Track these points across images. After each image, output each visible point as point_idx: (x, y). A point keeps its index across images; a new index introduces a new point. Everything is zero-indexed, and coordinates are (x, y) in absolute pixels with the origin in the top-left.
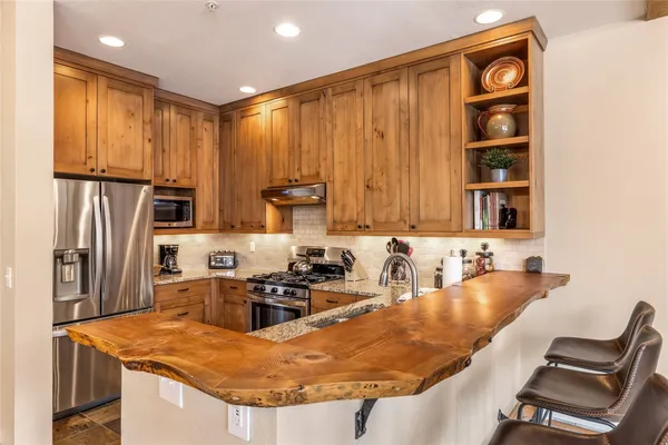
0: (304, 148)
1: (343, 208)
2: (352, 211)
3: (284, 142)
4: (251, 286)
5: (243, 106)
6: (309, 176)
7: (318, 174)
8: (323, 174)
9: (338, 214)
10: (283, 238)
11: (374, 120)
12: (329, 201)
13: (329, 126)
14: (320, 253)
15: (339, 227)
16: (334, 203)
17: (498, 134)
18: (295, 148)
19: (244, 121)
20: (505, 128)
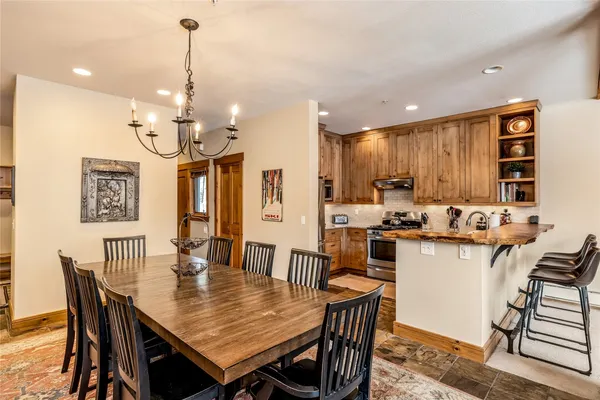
0: (399, 159)
1: (424, 191)
2: (430, 192)
3: (386, 156)
4: (370, 232)
5: (359, 136)
6: (402, 174)
7: (408, 173)
8: (411, 172)
9: (420, 194)
10: (377, 207)
11: (444, 146)
12: (415, 187)
13: (415, 148)
14: (404, 215)
15: (421, 201)
16: (418, 188)
17: (516, 155)
18: (393, 159)
19: (359, 144)
20: (520, 152)
